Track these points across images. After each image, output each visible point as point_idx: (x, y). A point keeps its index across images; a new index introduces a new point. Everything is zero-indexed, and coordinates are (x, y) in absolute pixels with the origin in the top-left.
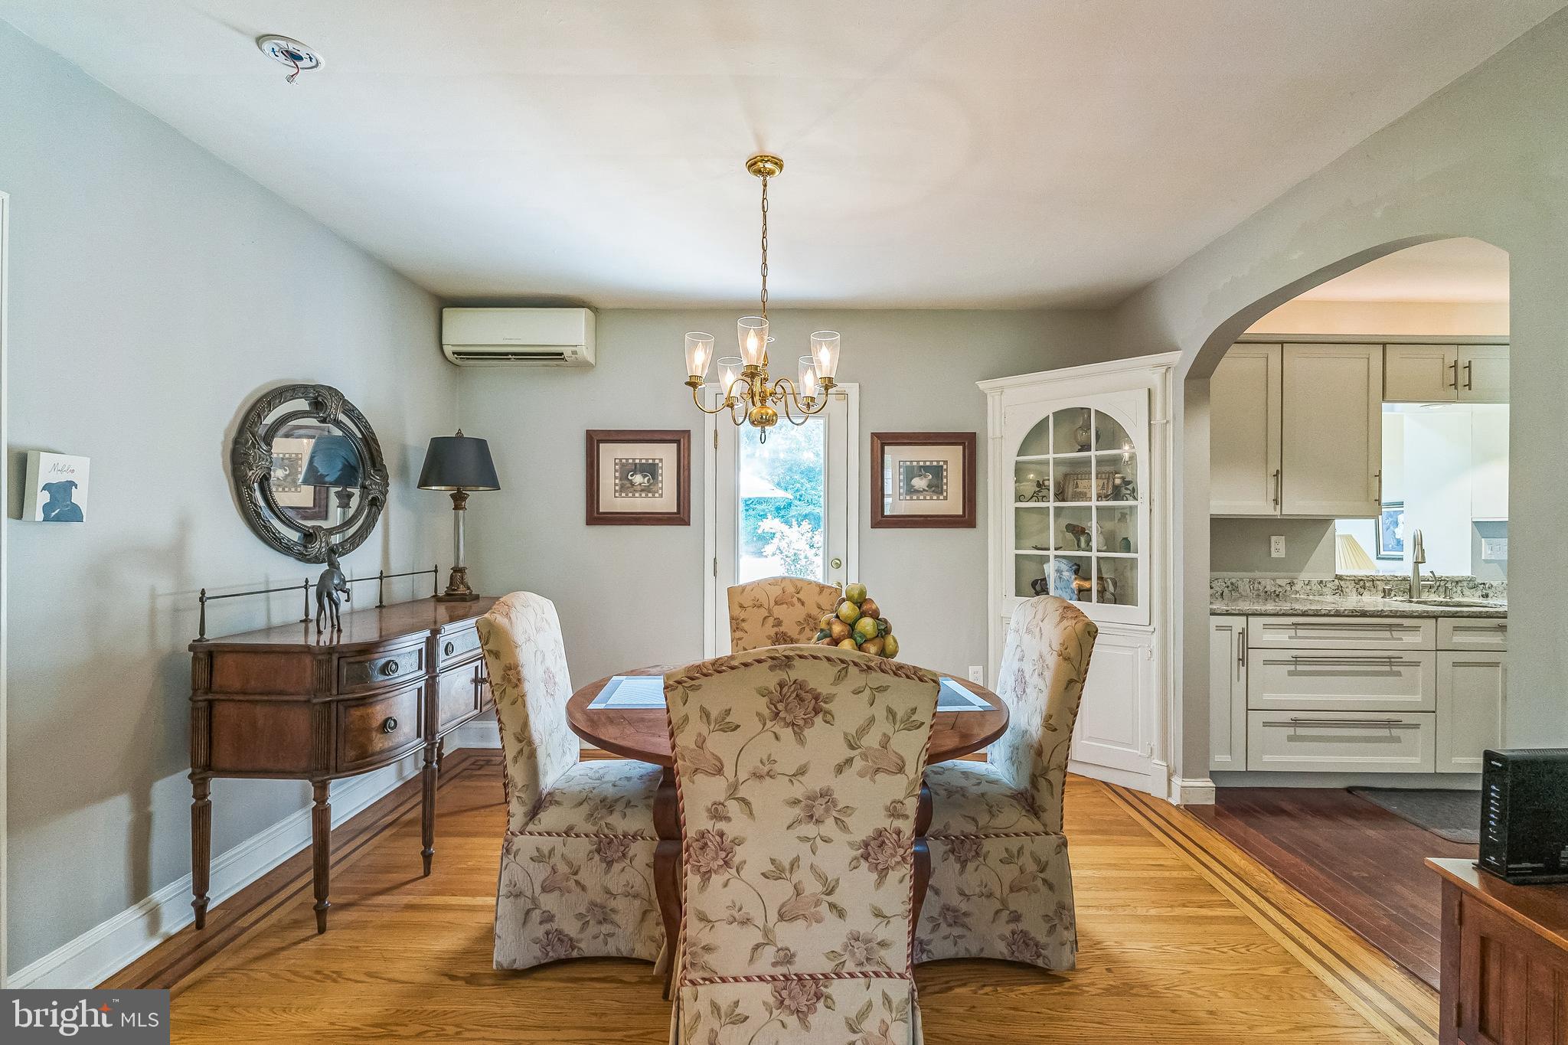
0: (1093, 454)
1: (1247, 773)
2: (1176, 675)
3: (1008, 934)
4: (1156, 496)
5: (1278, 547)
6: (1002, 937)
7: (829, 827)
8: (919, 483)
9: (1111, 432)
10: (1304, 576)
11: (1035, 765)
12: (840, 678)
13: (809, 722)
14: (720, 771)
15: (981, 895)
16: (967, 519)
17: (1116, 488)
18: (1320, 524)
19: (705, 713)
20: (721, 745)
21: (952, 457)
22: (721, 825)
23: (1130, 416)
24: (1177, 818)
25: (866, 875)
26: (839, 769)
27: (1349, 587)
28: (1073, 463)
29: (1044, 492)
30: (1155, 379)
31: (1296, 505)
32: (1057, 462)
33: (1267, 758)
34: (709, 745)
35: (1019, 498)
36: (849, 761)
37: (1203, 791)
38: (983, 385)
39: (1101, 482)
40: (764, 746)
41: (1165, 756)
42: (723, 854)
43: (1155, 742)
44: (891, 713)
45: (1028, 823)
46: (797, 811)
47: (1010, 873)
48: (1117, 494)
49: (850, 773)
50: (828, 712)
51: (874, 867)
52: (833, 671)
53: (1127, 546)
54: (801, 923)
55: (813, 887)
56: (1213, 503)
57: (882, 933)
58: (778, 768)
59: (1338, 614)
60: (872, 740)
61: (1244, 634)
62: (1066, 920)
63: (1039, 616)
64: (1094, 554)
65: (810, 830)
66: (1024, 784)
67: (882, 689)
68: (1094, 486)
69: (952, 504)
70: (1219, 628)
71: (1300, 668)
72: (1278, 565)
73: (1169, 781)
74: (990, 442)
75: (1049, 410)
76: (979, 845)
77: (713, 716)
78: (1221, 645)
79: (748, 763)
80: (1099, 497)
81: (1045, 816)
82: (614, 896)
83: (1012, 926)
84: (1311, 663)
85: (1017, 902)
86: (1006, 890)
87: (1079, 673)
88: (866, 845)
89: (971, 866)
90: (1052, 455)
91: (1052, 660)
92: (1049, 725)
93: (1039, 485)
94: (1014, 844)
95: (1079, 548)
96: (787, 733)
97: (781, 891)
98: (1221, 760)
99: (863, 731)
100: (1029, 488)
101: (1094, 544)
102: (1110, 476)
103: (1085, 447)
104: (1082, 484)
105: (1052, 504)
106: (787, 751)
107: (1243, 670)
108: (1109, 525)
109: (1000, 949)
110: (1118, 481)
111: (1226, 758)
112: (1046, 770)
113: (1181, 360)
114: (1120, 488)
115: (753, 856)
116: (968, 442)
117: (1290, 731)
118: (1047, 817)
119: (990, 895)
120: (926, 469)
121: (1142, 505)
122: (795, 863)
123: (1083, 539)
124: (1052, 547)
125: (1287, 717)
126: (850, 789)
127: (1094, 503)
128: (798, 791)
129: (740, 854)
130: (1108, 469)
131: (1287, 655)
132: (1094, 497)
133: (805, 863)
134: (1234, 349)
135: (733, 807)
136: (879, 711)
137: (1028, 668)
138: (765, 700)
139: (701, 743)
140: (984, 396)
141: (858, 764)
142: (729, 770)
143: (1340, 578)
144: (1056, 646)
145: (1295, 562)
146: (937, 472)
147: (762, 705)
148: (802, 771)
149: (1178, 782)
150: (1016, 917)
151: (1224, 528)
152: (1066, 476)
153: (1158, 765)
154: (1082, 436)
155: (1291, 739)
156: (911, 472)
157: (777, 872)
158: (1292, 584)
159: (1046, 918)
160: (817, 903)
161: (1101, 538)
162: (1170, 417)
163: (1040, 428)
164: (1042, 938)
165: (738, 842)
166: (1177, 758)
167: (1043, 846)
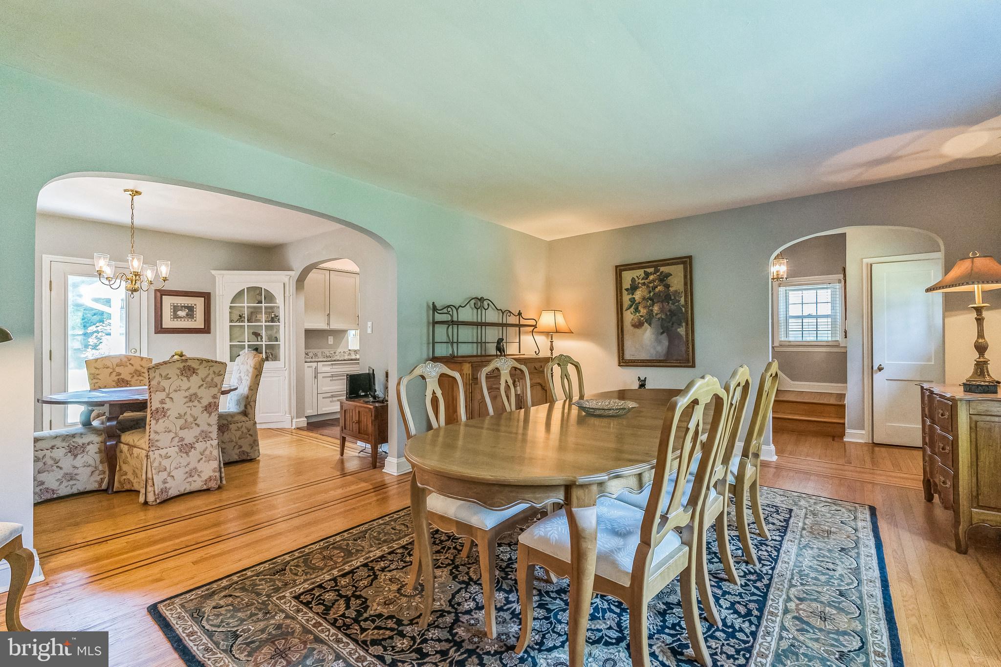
0: (263, 305)
1: (318, 415)
2: (294, 383)
3: (238, 452)
4: (286, 321)
5: (331, 340)
6: (236, 454)
7: (196, 403)
8: (181, 313)
9: (270, 297)
10: (339, 351)
11: (246, 402)
12: (201, 364)
13: (191, 375)
14: (164, 390)
15: (229, 442)
16: (206, 330)
17: (272, 318)
18: (344, 332)
19: (161, 375)
20: (165, 383)
21: (199, 303)
22: (164, 405)
23: (276, 290)
24: (294, 431)
25: (206, 414)
26: (200, 387)
27: (352, 353)
28: (254, 307)
29: (243, 319)
30: (286, 280)
31: (335, 325)
32: (248, 307)
33: (324, 409)
34: (162, 384)
35: (231, 321)
36: (202, 385)
37: (303, 422)
38: (213, 272)
39: (266, 315)
40: (178, 382)
41: (290, 413)
42: (163, 414)
43: (287, 409)
44: (214, 372)
45: (244, 418)
46: (187, 399)
47: (239, 433)
48: (272, 320)
49: (202, 388)
50: (197, 373)
51: (208, 412)
52: (199, 362)
53: (276, 340)
54: (186, 430)
55: (190, 419)
56: (305, 324)
57: (210, 429)
58: (182, 388)
59: (344, 360)
60: (209, 379)
61: (316, 368)
62: (257, 444)
63: (246, 359)
64: (264, 343)
65: (190, 404)
66: (242, 408)
67: (212, 366)
68: (264, 317)
69: (199, 323)
70: (308, 367)
71: (334, 378)
72: (331, 346)
73: (292, 421)
74: (217, 297)
75: (245, 286)
76: (228, 427)
77: (163, 376)
78: (309, 372)
79: (173, 387)
80: (266, 322)
81: (249, 416)
82: (78, 468)
83: (239, 450)
84: (336, 376)
85: (240, 442)
86: (237, 439)
87: (259, 372)
88: (206, 407)
89: (225, 434)
90: (246, 305)
91: (251, 370)
92: (250, 389)
93: (240, 316)
94: (239, 425)
95: (258, 341)
96: (185, 379)
97: (181, 422)
98: (309, 412)
99: (207, 377)
100: (236, 317)
101: (264, 339)
102: (270, 313)
103: (260, 302)
104: (259, 316)
105: (246, 324)
106: (184, 383)
107: (316, 380)
108: (269, 332)
109: (236, 458)
110: (273, 316)
111: (311, 411)
112: (249, 402)
113: (295, 274)
114: (274, 319)
115: (173, 414)
116: (207, 297)
117: (331, 399)
118: (250, 416)
119: (232, 441)
120: (186, 307)
121: (282, 324)
122: (185, 414)
123: (259, 338)
124: (246, 341)
125: (329, 395)
126: (202, 392)
127: (264, 324)
128: (187, 394)
129: (169, 413)
130: (269, 311)
131: (329, 374)
132: (264, 321)
133: (188, 414)
134: (314, 270)
135: (168, 400)
136: (211, 372)
137: (242, 375)
138: (179, 371)
139: (159, 383)
140: (214, 277)
141: (205, 385)
142: (167, 391)
143: (350, 350)
144: (252, 366)
145: (336, 345)
146: (191, 309)
147: (178, 372)
148: (189, 389)
149: (294, 420)
150: (241, 447)
151: (309, 333)
152: (252, 313)
153: (288, 417)
154: (259, 298)
155: (331, 402)
156: (175, 309)
157: (180, 417)
158: (335, 353)
159: (250, 445)
160: (192, 423)
161: (267, 338)
162: (291, 294)
163: (240, 294)
164: (248, 451)
165: (168, 410)
166: (294, 413)
167: (249, 424)
